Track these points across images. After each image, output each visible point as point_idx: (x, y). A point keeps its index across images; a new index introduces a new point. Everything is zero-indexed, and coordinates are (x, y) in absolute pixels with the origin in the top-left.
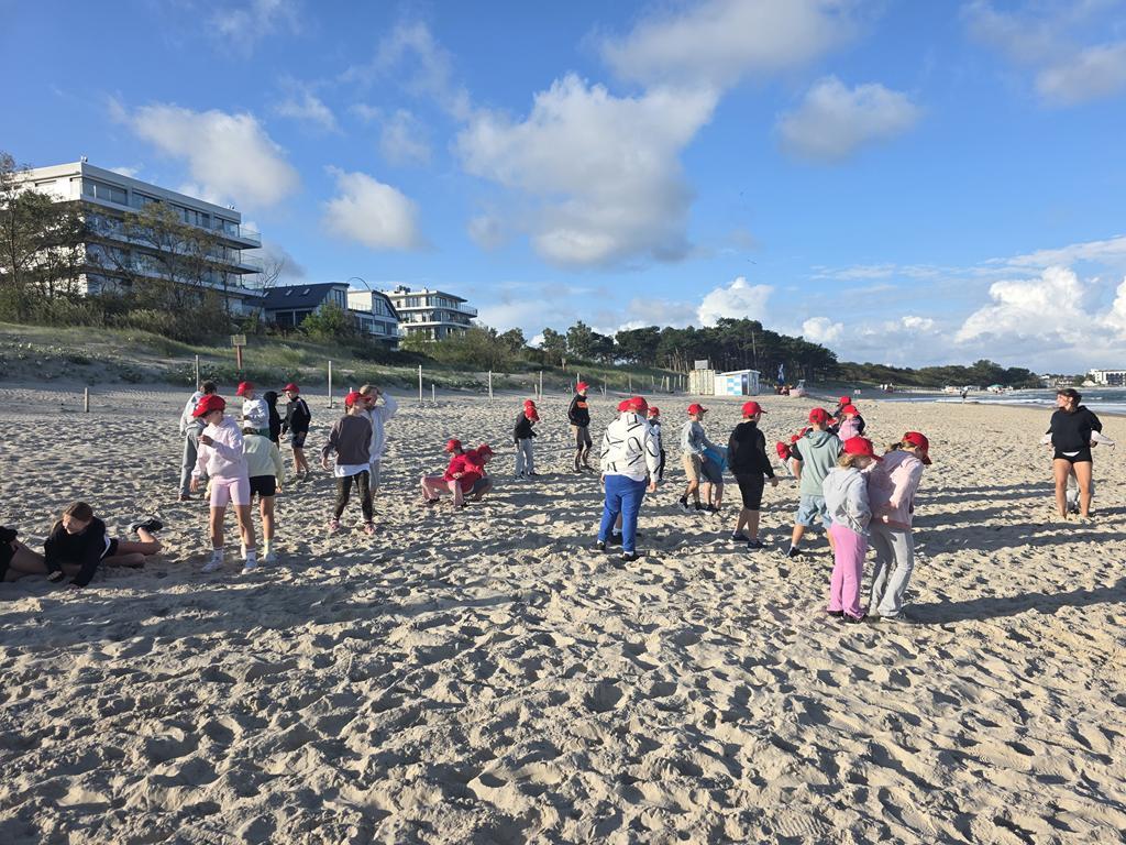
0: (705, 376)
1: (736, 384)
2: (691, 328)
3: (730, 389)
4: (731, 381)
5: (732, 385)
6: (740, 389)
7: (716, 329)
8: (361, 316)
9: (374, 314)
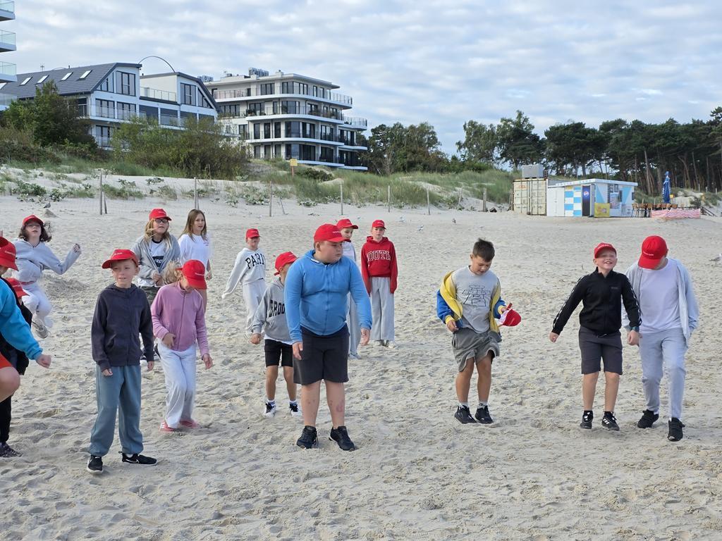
1: (576, 200)
3: (568, 207)
4: (568, 195)
5: (570, 201)
6: (579, 207)
7: (711, 123)
8: (160, 106)
9: (179, 103)
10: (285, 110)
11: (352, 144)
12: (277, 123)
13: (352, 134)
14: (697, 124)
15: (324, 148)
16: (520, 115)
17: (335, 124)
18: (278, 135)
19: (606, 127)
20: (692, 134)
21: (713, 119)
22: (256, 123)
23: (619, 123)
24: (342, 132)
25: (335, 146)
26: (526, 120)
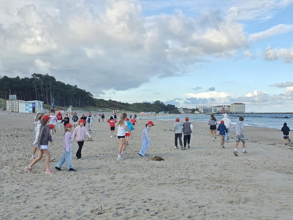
0: (14, 103)
2: (18, 77)
3: (27, 109)
7: (31, 79)
14: (26, 79)
20: (26, 82)
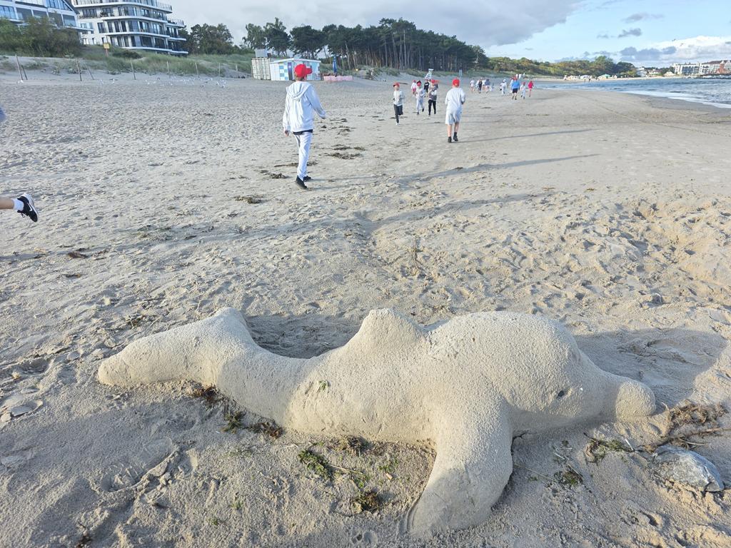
0: (263, 63)
1: (285, 71)
4: (281, 68)
7: (379, 27)
8: (33, 8)
9: (46, 6)
10: (127, 13)
11: (176, 37)
12: (123, 22)
13: (175, 30)
14: (373, 28)
15: (157, 39)
16: (277, 20)
17: (162, 23)
18: (125, 30)
19: (326, 29)
20: (370, 34)
21: (380, 25)
22: (109, 21)
23: (332, 27)
24: (168, 28)
25: (164, 38)
26: (281, 23)
